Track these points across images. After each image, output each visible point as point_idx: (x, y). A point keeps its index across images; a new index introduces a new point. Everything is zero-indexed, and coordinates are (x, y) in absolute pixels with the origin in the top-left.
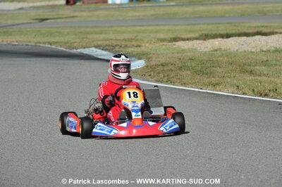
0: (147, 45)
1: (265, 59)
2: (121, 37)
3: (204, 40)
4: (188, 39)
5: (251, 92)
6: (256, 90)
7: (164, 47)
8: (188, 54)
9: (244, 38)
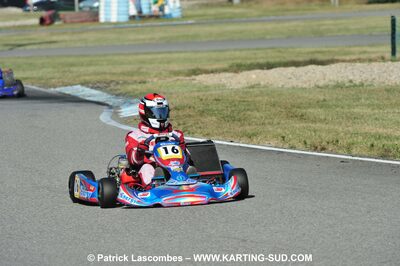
0: (155, 80)
1: (322, 98)
2: (119, 69)
3: (236, 72)
4: (212, 72)
5: (301, 145)
6: (308, 142)
7: (179, 82)
8: (214, 92)
9: (291, 69)
